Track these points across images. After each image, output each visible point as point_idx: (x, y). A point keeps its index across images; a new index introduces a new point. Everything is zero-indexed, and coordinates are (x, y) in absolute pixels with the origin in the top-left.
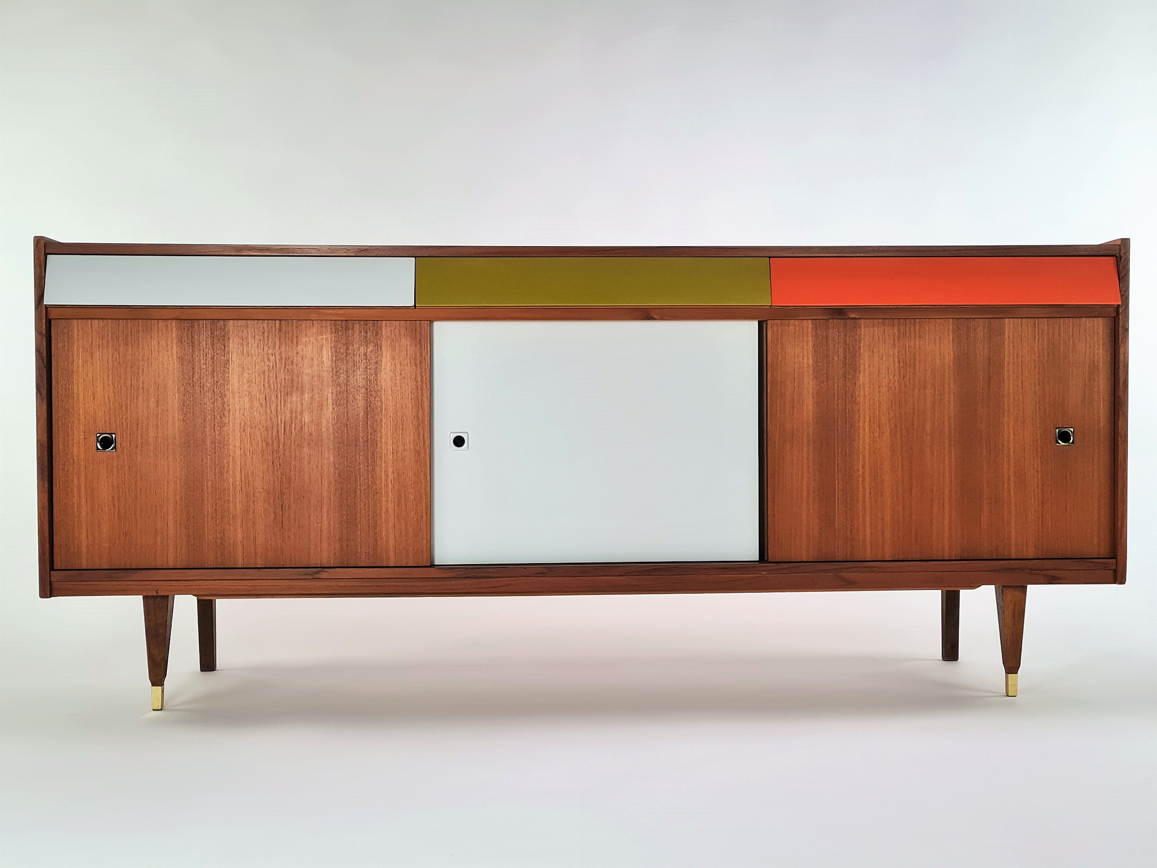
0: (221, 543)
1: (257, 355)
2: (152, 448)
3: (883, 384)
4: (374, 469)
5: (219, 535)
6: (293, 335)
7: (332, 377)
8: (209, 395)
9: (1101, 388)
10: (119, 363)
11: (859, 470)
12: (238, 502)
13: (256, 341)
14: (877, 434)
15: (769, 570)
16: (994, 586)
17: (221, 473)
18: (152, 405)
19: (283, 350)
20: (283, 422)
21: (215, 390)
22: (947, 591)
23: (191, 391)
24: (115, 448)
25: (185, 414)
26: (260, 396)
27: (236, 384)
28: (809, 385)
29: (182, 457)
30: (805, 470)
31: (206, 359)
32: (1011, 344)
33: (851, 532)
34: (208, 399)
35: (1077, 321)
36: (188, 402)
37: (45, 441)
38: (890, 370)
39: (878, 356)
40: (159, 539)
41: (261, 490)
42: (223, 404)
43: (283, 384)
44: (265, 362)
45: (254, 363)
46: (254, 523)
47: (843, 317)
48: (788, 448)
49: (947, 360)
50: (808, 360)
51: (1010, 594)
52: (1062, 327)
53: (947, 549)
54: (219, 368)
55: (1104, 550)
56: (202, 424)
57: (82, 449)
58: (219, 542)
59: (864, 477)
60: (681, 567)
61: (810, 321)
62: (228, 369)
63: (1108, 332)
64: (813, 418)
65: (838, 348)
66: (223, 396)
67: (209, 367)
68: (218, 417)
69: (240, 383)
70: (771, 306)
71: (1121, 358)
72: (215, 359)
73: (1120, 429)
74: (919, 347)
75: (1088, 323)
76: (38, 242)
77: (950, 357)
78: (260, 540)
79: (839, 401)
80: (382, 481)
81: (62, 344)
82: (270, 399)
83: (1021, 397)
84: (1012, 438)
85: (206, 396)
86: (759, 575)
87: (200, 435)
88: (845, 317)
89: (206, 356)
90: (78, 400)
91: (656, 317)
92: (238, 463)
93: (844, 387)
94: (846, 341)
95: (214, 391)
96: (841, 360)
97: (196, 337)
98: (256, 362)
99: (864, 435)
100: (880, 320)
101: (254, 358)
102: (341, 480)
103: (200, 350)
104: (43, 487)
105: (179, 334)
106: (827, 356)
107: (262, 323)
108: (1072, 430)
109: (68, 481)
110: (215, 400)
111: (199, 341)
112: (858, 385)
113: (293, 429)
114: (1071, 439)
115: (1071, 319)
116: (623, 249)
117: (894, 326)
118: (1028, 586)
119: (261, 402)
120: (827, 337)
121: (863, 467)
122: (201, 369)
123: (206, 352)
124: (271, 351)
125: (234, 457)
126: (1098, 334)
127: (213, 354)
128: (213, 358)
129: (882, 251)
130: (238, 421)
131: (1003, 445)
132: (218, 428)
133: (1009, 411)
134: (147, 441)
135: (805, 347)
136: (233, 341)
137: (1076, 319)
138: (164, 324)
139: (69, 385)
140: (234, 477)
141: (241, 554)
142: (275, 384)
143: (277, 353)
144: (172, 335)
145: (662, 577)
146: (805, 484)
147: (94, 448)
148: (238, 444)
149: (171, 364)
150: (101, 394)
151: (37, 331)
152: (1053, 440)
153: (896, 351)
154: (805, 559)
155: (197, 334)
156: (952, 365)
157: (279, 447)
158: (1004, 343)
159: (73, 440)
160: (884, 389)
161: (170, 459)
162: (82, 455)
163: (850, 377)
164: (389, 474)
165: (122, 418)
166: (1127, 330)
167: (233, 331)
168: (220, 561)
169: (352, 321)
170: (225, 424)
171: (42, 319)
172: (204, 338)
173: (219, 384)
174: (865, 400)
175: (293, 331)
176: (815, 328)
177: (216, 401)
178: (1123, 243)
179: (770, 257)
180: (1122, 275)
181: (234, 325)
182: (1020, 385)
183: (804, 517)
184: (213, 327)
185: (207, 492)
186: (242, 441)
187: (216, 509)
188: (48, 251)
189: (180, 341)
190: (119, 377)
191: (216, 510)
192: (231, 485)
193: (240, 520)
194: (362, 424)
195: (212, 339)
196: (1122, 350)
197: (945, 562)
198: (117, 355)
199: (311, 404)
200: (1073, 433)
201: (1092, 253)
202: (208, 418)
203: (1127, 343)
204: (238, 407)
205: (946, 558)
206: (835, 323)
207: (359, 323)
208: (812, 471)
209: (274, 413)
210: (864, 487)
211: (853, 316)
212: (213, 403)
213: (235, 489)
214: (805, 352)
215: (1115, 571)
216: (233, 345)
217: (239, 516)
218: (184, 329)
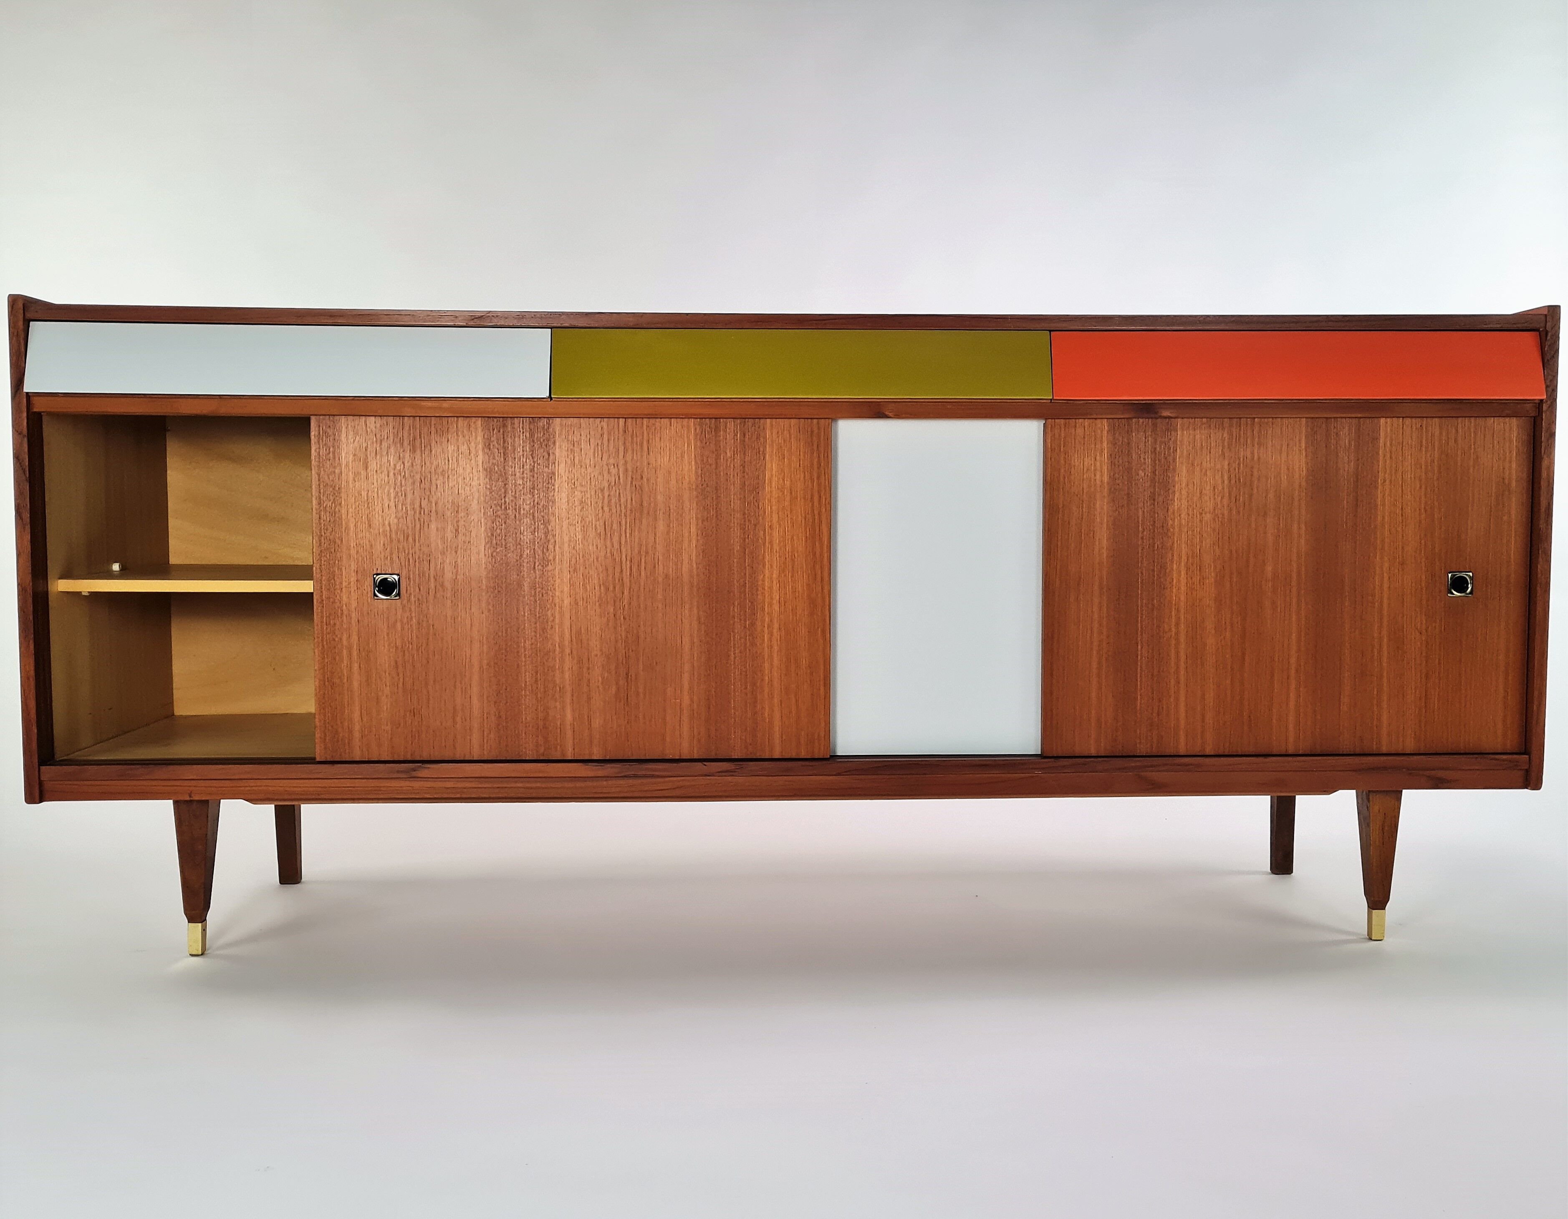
0: (545, 727)
1: (593, 466)
2: (449, 595)
3: (1207, 510)
4: (753, 624)
5: (541, 715)
6: (643, 438)
7: (697, 497)
8: (527, 521)
9: (1513, 516)
10: (404, 476)
11: (1170, 630)
12: (567, 669)
13: (592, 447)
14: (1196, 579)
15: (1044, 768)
16: (1355, 791)
17: (544, 630)
18: (449, 535)
19: (629, 457)
20: (629, 558)
21: (536, 515)
22: (1278, 797)
23: (502, 517)
24: (399, 594)
25: (494, 547)
26: (598, 523)
27: (564, 506)
28: (1102, 508)
29: (491, 607)
30: (1095, 630)
31: (523, 472)
32: (1388, 455)
33: (1158, 715)
34: (525, 527)
35: (1480, 421)
36: (498, 531)
37: (29, 584)
38: (1216, 490)
39: (1201, 470)
40: (458, 719)
41: (599, 653)
42: (546, 534)
43: (629, 506)
44: (603, 476)
45: (589, 478)
46: (589, 699)
47: (1153, 416)
48: (1072, 599)
49: (1297, 476)
50: (1102, 476)
51: (1378, 804)
52: (1460, 430)
53: (1291, 740)
54: (542, 484)
55: (1511, 741)
56: (517, 561)
57: (354, 596)
58: (541, 723)
59: (1177, 640)
60: (923, 763)
61: (1106, 420)
62: (554, 485)
63: (1525, 437)
64: (1107, 556)
65: (1145, 459)
66: (546, 523)
67: (527, 482)
68: (540, 552)
69: (570, 505)
70: (1051, 400)
71: (1543, 474)
72: (536, 471)
73: (1539, 575)
74: (1259, 458)
75: (1496, 424)
76: (13, 305)
77: (1301, 473)
78: (597, 723)
79: (1145, 533)
80: (764, 640)
81: (326, 450)
82: (611, 528)
83: (1399, 529)
84: (1386, 586)
85: (524, 523)
86: (1031, 775)
87: (515, 576)
88: (1157, 416)
89: (523, 468)
90: (347, 528)
91: (890, 414)
92: (567, 616)
93: (1152, 514)
94: (1155, 449)
95: (534, 516)
96: (1148, 475)
97: (510, 441)
98: (592, 476)
99: (1179, 581)
100: (1204, 420)
101: (589, 470)
102: (708, 639)
103: (515, 458)
104: (28, 646)
105: (486, 437)
106: (1129, 470)
107: (601, 422)
108: (1471, 574)
109: (334, 640)
110: (535, 528)
111: (514, 446)
112: (1171, 511)
113: (643, 568)
114: (1468, 588)
115: (1473, 420)
116: (844, 318)
117: (1223, 429)
118: (1404, 791)
119: (599, 531)
120: (1129, 444)
121: (1177, 624)
122: (515, 486)
123: (523, 461)
124: (612, 461)
125: (561, 608)
126: (1511, 441)
127: (533, 464)
128: (532, 470)
129: (1209, 323)
130: (567, 556)
131: (1373, 595)
132: (540, 567)
133: (1383, 548)
134: (442, 585)
135: (1098, 458)
136: (560, 447)
137: (1480, 419)
138: (466, 423)
139: (335, 507)
140: (562, 637)
141: (571, 742)
142: (618, 506)
143: (621, 462)
144: (476, 438)
145: (893, 776)
146: (1095, 648)
147: (370, 594)
148: (566, 589)
149: (476, 478)
150: (379, 520)
151: (16, 430)
152: (1444, 589)
153: (1226, 463)
154: (1093, 752)
155: (511, 437)
156: (1304, 484)
157: (623, 593)
158: (1378, 453)
159: (341, 583)
160: (1208, 517)
161: (473, 610)
162: (354, 604)
163: (1161, 499)
164: (775, 631)
165: (408, 553)
166: (1552, 435)
167: (560, 434)
168: (542, 750)
169: (725, 420)
170: (548, 561)
171: (21, 412)
172: (520, 442)
173: (540, 507)
174: (1180, 530)
175: (643, 433)
176: (1112, 430)
177: (537, 530)
178: (1551, 312)
179: (1050, 331)
180: (1548, 357)
181: (561, 425)
182: (1398, 511)
183: (1094, 695)
184: (532, 427)
185: (525, 655)
186: (572, 585)
187: (536, 679)
188: (28, 315)
189: (488, 446)
190: (404, 495)
191: (536, 681)
192: (557, 645)
193: (569, 695)
194: (737, 562)
195: (532, 444)
196: (1545, 463)
197: (1290, 759)
198: (400, 466)
199: (668, 533)
200: (1472, 578)
201: (1506, 326)
202: (525, 553)
203: (1553, 454)
204: (566, 539)
205: (1290, 752)
206: (1140, 423)
207: (734, 422)
208: (1105, 631)
209: (616, 546)
210: (1177, 653)
211: (1166, 413)
212: (533, 533)
213: (562, 651)
214: (1098, 464)
215: (1527, 772)
216: (560, 451)
217: (568, 688)
218: (493, 430)
